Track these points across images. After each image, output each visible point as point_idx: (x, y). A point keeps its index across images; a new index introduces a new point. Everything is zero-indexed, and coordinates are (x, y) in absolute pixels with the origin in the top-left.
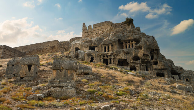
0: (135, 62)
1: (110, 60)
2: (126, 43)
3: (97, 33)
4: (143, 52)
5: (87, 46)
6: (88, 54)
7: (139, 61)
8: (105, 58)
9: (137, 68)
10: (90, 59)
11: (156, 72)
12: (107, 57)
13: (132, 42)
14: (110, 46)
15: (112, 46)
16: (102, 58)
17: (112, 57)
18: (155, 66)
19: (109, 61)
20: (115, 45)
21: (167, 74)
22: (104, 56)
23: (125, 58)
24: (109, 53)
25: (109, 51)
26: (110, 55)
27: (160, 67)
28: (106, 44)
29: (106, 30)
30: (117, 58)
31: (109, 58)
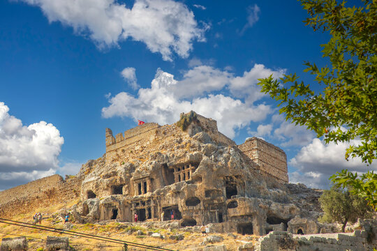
0: (191, 208)
1: (149, 210)
2: (179, 170)
3: (131, 152)
4: (204, 186)
5: (108, 186)
6: (105, 204)
7: (201, 206)
8: (140, 207)
9: (197, 220)
10: (111, 214)
11: (235, 222)
12: (144, 204)
13: (188, 167)
14: (148, 182)
15: (152, 180)
16: (133, 208)
17: (152, 204)
18: (231, 212)
19: (147, 212)
20: (157, 177)
21: (257, 225)
22: (138, 204)
23: (174, 203)
24: (145, 195)
25: (145, 192)
26: (149, 201)
27: (242, 213)
28: (140, 179)
29: (148, 143)
30: (160, 205)
31: (146, 207)
